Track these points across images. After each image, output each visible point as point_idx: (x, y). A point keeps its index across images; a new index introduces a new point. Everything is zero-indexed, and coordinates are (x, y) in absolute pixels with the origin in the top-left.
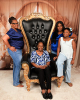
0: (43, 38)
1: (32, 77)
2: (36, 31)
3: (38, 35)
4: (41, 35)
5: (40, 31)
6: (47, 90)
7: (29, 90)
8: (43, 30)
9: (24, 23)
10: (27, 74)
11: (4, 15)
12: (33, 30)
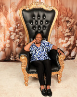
0: (44, 29)
1: (31, 70)
2: (36, 21)
3: (39, 26)
4: (42, 26)
5: (42, 21)
6: (46, 85)
7: (26, 85)
8: (44, 21)
9: (24, 12)
10: (25, 68)
11: (5, 4)
12: (34, 21)
